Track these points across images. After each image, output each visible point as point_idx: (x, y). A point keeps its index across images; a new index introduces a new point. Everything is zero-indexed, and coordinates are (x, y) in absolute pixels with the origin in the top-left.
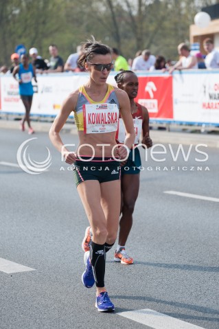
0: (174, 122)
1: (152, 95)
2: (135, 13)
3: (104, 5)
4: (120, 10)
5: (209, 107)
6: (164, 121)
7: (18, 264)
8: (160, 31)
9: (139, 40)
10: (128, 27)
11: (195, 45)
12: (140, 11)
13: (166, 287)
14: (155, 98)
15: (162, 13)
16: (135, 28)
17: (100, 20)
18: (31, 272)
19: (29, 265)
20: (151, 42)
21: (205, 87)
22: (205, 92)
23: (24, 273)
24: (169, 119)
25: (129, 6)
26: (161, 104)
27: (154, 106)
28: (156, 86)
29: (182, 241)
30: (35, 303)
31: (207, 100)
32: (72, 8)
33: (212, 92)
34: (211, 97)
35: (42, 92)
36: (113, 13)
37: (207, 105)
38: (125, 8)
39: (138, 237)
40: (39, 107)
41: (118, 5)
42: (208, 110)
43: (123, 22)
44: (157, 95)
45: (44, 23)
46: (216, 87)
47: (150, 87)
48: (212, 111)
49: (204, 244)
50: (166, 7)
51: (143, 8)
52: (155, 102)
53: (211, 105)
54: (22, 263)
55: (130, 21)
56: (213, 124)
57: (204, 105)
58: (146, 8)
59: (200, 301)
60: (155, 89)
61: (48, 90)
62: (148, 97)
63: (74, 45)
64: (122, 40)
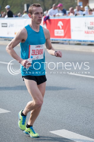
0: (72, 40)
1: (61, 27)
5: (88, 33)
6: (67, 40)
7: (2, 109)
11: (80, 3)
13: (72, 119)
14: (62, 29)
18: (9, 113)
19: (8, 110)
21: (86, 23)
22: (86, 26)
23: (5, 113)
24: (69, 39)
26: (65, 32)
27: (62, 32)
28: (63, 23)
29: (78, 97)
30: (11, 127)
31: (87, 30)
33: (89, 26)
34: (89, 28)
35: (9, 27)
37: (87, 32)
39: (57, 96)
40: (8, 34)
42: (88, 34)
44: (63, 28)
46: (91, 24)
47: (60, 24)
48: (89, 35)
49: (88, 98)
52: (63, 31)
53: (89, 32)
54: (4, 109)
56: (90, 41)
57: (85, 32)
59: (88, 126)
60: (62, 25)
61: (12, 25)
62: (59, 28)
63: (23, 3)
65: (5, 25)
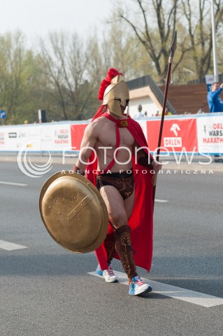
2: (73, 90)
3: (54, 85)
4: (64, 89)
8: (89, 101)
9: (77, 106)
10: (69, 98)
12: (76, 88)
15: (90, 89)
16: (73, 99)
17: (51, 94)
20: (84, 107)
25: (69, 85)
32: (33, 88)
35: (19, 137)
36: (59, 89)
38: (67, 87)
40: (18, 147)
41: (62, 85)
43: (66, 95)
45: (16, 97)
50: (93, 86)
51: (78, 87)
55: (70, 94)
58: (80, 86)
61: (23, 135)
64: (65, 106)
65: (14, 135)
